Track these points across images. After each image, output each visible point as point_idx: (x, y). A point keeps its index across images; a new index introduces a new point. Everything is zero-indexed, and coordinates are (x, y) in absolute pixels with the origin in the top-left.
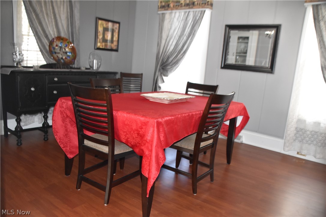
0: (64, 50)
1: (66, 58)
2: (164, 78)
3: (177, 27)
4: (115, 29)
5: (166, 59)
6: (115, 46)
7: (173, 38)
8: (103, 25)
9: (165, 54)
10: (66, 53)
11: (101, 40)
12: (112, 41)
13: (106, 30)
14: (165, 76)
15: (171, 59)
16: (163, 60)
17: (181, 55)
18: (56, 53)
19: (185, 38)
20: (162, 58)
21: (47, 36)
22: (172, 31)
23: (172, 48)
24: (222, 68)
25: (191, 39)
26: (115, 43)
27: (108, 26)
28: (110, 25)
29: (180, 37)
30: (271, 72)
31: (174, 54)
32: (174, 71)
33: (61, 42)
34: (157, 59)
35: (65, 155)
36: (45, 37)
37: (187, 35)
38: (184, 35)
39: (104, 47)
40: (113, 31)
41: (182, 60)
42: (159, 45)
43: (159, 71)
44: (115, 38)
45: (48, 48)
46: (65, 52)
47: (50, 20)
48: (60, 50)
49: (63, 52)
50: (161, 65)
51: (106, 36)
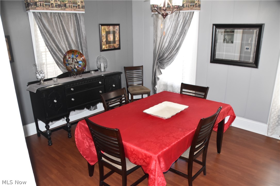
0: (75, 60)
1: (78, 67)
2: (162, 70)
3: (170, 26)
4: (116, 31)
5: (162, 54)
6: (117, 45)
7: (167, 35)
8: (105, 29)
9: (160, 50)
10: (78, 62)
11: (105, 43)
12: (114, 42)
13: (108, 33)
14: (162, 68)
15: (166, 55)
16: (159, 55)
17: (175, 51)
18: (69, 64)
19: (177, 37)
20: (158, 54)
21: (60, 51)
22: (165, 30)
23: (167, 44)
24: (211, 62)
25: (183, 37)
26: (117, 43)
27: (110, 30)
28: (111, 28)
29: (173, 35)
30: (256, 67)
31: (169, 51)
32: (169, 65)
33: (73, 54)
34: (154, 54)
35: (88, 163)
36: (59, 51)
37: (178, 34)
38: (176, 34)
39: (108, 48)
40: (114, 33)
41: (176, 56)
42: (155, 42)
43: (156, 65)
44: (117, 39)
45: (62, 60)
46: (76, 62)
47: (61, 36)
48: (72, 61)
49: (75, 62)
50: (158, 60)
51: (109, 39)
